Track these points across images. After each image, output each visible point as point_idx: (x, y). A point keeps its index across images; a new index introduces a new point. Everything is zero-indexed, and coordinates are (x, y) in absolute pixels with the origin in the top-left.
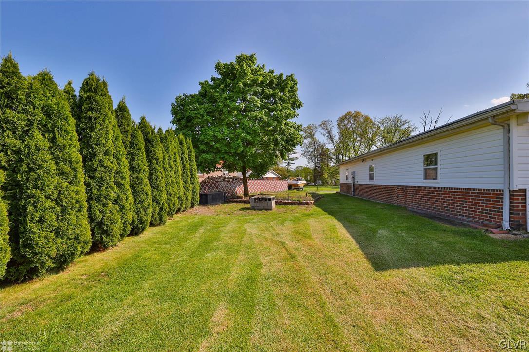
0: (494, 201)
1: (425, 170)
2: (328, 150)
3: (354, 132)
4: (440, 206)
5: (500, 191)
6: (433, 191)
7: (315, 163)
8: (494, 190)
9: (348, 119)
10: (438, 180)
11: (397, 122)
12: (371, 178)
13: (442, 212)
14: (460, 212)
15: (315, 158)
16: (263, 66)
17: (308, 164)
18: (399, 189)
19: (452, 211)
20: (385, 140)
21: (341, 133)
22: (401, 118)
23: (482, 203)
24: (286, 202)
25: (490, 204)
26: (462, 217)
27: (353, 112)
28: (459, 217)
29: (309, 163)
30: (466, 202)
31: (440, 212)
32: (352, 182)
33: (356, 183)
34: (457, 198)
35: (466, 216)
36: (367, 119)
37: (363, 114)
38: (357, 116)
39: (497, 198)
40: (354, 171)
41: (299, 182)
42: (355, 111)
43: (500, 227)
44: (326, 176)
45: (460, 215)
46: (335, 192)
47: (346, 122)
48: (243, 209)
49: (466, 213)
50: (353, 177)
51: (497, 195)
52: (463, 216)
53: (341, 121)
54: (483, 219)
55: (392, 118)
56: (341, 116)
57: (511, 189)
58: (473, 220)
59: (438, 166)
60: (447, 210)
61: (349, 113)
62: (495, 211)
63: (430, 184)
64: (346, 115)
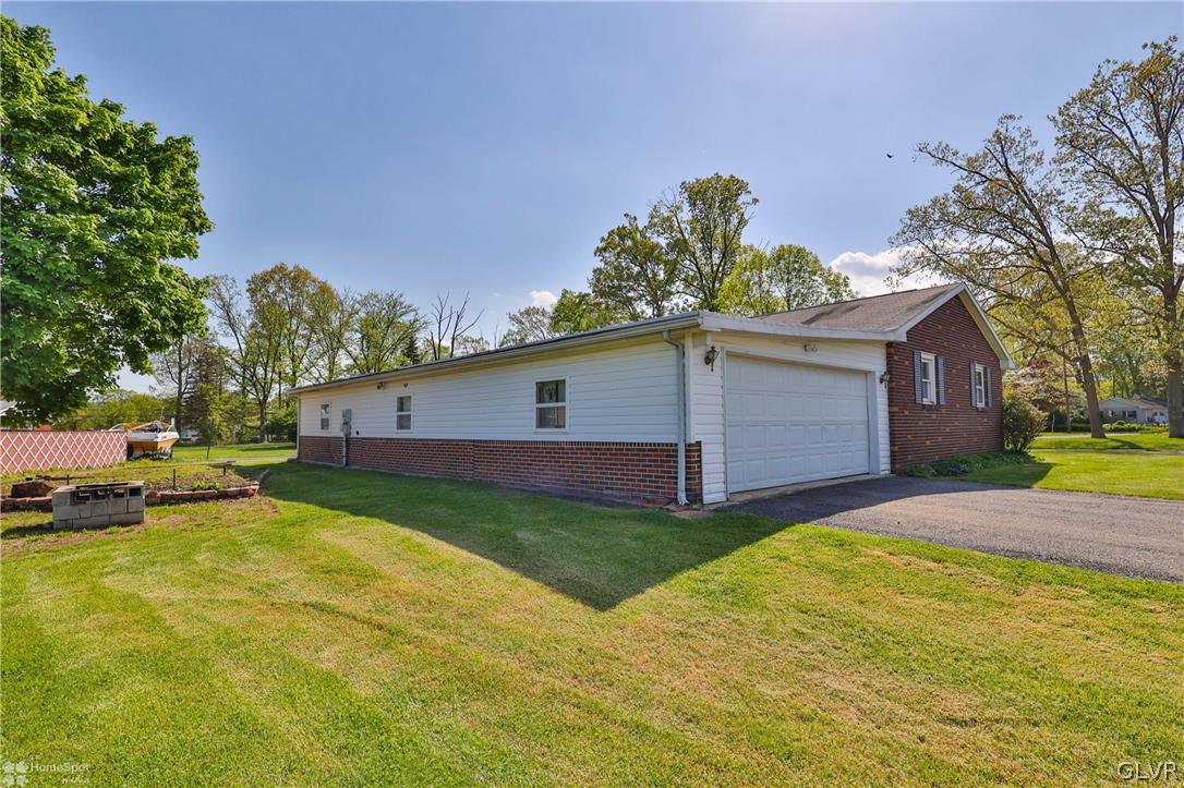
0: (662, 461)
1: (539, 410)
2: (223, 351)
3: (292, 313)
4: (570, 476)
5: (671, 445)
6: (554, 449)
7: (180, 384)
8: (663, 444)
9: (277, 283)
10: (567, 429)
11: (394, 307)
12: (403, 422)
13: (573, 486)
14: (607, 483)
15: (181, 370)
16: (80, 79)
17: (158, 387)
18: (477, 446)
19: (592, 482)
20: (368, 342)
21: (261, 312)
22: (402, 299)
23: (644, 466)
24: (172, 497)
25: (656, 466)
26: (610, 492)
27: (290, 268)
28: (605, 492)
29: (160, 382)
30: (617, 465)
31: (570, 485)
32: (342, 435)
33: (354, 435)
34: (601, 459)
35: (617, 489)
36: (324, 289)
37: (314, 274)
38: (298, 279)
39: (667, 456)
40: (349, 407)
41: (160, 435)
42: (296, 267)
43: (675, 501)
44: (216, 417)
45: (607, 488)
46: (285, 460)
47: (272, 289)
48: (22, 531)
49: (617, 484)
50: (346, 423)
51: (669, 451)
52: (612, 489)
53: (257, 285)
54: (646, 491)
55: (382, 295)
56: (259, 272)
57: (688, 442)
58: (630, 494)
59: (567, 404)
60: (583, 482)
61: (280, 269)
62: (663, 477)
63: (549, 435)
64: (273, 271)
